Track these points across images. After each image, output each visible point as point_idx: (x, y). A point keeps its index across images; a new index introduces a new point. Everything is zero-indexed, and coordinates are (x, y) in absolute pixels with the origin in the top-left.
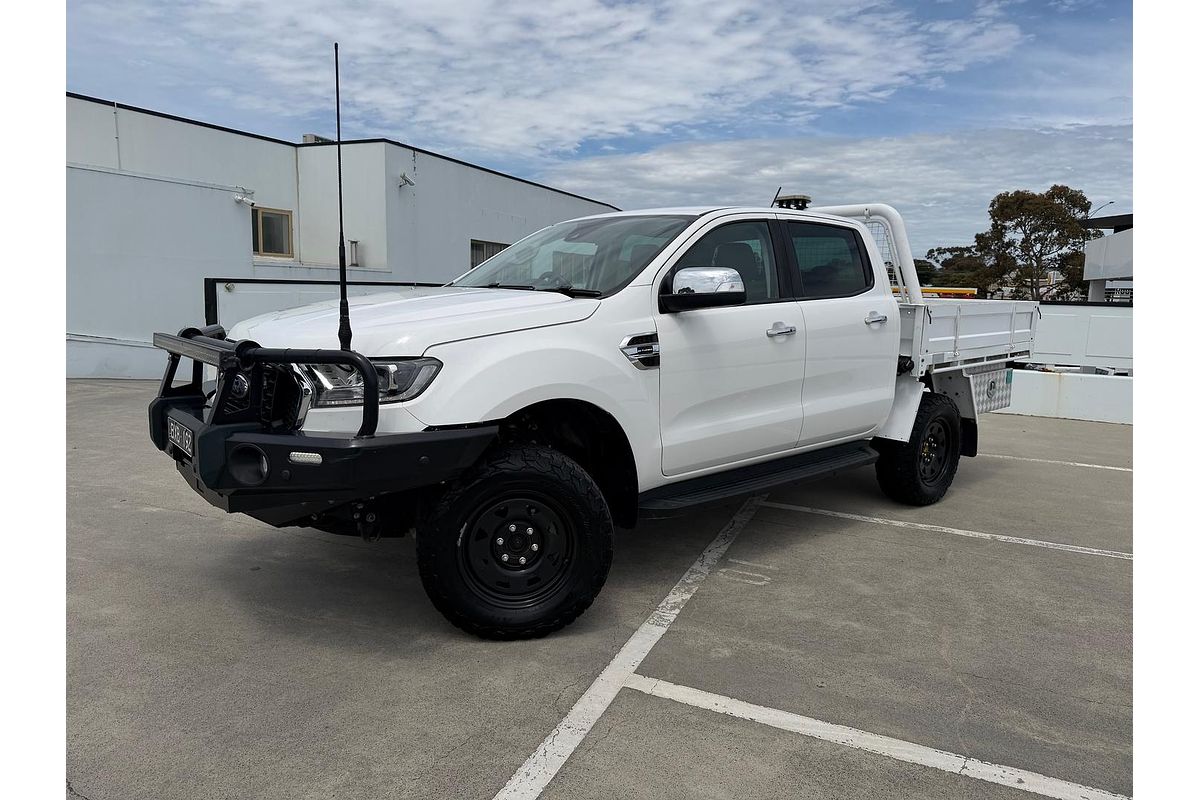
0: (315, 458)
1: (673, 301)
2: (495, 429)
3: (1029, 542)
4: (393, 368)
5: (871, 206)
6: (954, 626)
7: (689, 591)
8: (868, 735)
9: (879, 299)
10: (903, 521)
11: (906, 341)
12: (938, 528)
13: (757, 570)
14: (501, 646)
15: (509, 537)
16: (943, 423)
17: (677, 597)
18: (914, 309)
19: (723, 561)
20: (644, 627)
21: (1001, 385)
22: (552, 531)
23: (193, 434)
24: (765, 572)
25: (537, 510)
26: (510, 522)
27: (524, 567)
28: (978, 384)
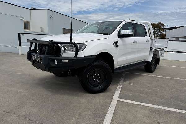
0: (67, 61)
1: (120, 36)
2: (95, 57)
4: (79, 45)
5: (146, 22)
7: (121, 86)
9: (147, 38)
10: (149, 75)
11: (151, 45)
12: (155, 76)
14: (94, 94)
15: (95, 76)
16: (155, 59)
17: (119, 87)
18: (153, 39)
19: (124, 81)
20: (116, 91)
21: (163, 53)
22: (102, 75)
23: (40, 57)
24: (131, 83)
25: (100, 71)
26: (95, 73)
27: (97, 81)
28: (160, 53)
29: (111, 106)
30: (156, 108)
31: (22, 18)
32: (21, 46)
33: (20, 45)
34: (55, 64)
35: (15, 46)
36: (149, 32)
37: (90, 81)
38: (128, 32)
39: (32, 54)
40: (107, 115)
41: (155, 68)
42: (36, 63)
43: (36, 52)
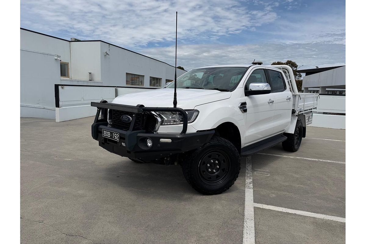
0: (169, 140)
1: (248, 92)
2: (214, 131)
3: (329, 161)
4: (187, 113)
5: (282, 66)
6: (326, 185)
7: (250, 178)
8: (327, 216)
9: (287, 93)
11: (294, 105)
12: (302, 158)
13: (264, 172)
14: (211, 197)
15: (211, 164)
16: (299, 128)
17: (248, 181)
18: (295, 96)
19: (253, 170)
20: (246, 190)
21: (311, 117)
22: (222, 162)
23: (120, 134)
24: (267, 172)
25: (219, 155)
26: (212, 159)
27: (215, 173)
28: (307, 117)
29: (245, 217)
30: (323, 220)
31: (58, 56)
32: (59, 107)
33: (57, 105)
34: (147, 146)
35: (46, 107)
36: (289, 84)
37: (202, 172)
38: (262, 86)
39: (101, 127)
40: (245, 236)
41: (299, 144)
42: (108, 144)
43: (106, 124)
